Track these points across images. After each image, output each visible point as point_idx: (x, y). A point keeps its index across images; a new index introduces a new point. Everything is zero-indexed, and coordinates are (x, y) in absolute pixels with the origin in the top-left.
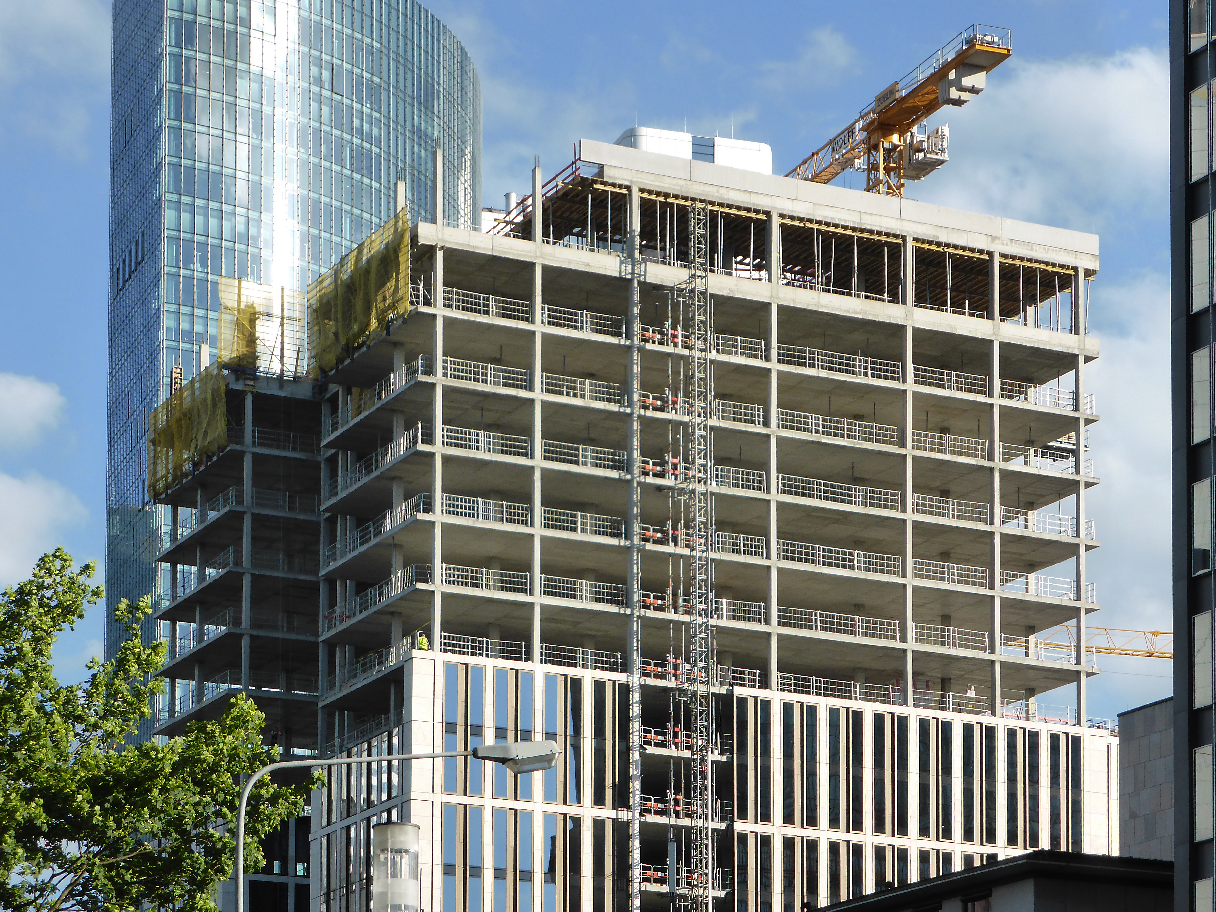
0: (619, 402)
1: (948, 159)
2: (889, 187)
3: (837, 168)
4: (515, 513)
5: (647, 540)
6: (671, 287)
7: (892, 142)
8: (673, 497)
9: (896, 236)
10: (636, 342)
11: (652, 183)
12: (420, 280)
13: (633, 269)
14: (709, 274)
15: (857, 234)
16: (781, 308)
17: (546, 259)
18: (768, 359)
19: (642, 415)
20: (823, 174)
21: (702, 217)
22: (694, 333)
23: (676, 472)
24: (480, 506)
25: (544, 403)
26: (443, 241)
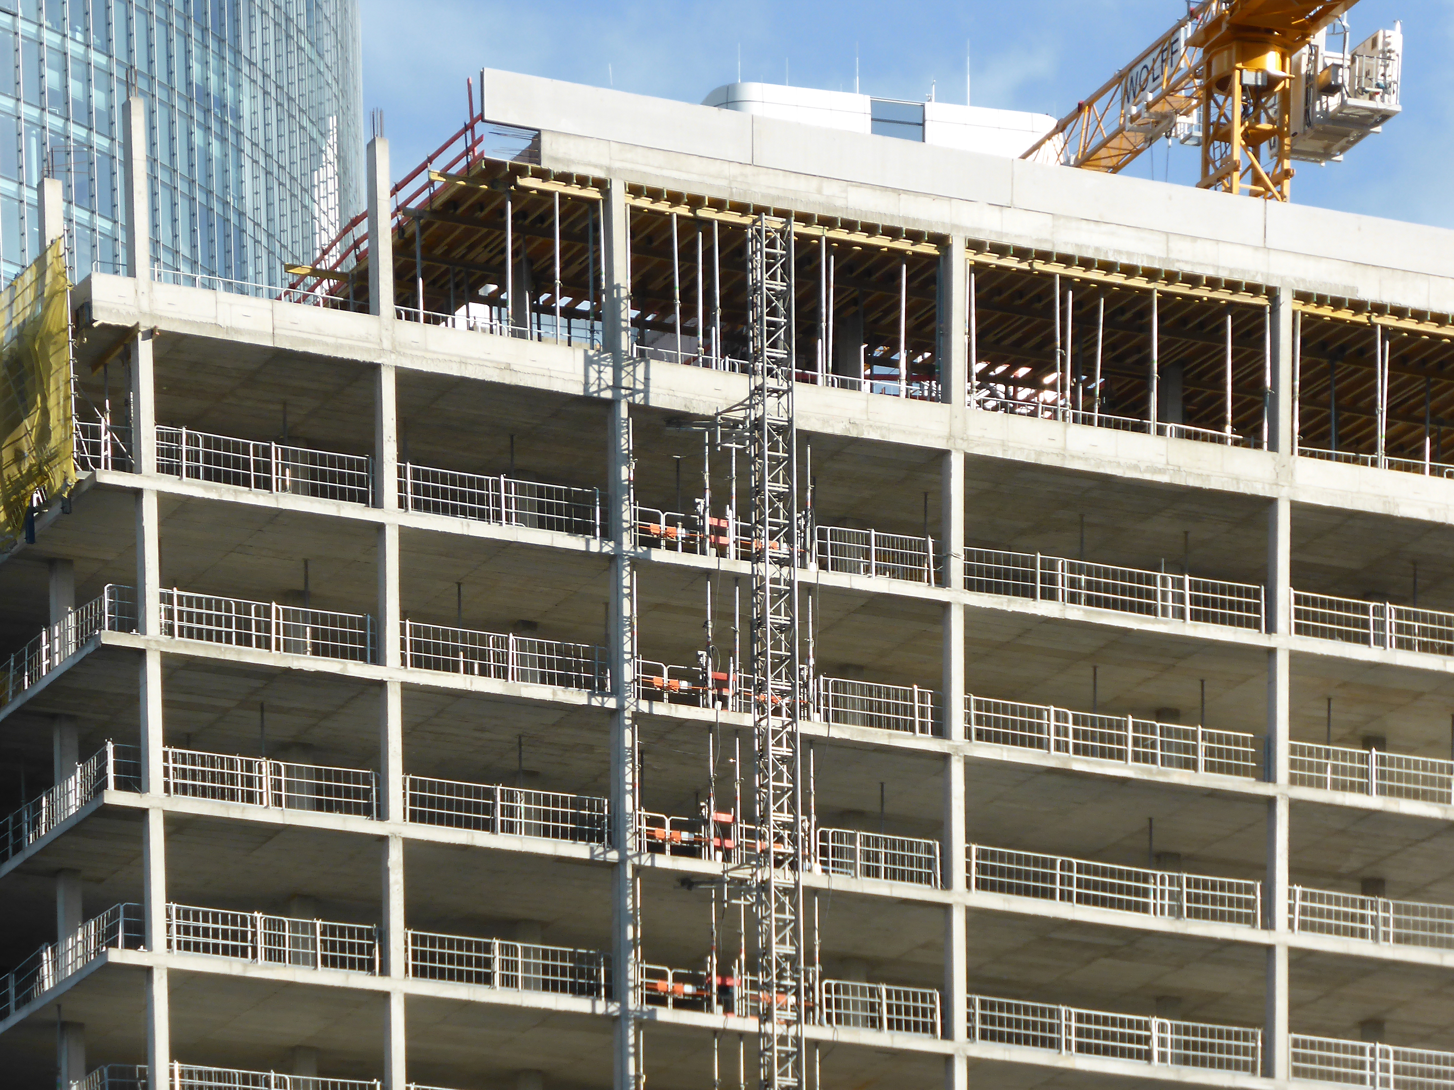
0: (588, 684)
1: (1398, 108)
2: (1257, 180)
3: (1138, 139)
4: (343, 944)
5: (661, 1001)
6: (708, 418)
7: (1263, 71)
8: (720, 900)
9: (1254, 289)
10: (627, 545)
11: (658, 172)
12: (103, 410)
13: (617, 378)
14: (799, 387)
15: (1160, 286)
16: (974, 463)
17: (404, 355)
18: (942, 580)
19: (643, 713)
20: (1103, 152)
21: (778, 251)
22: (762, 522)
23: (729, 844)
24: (260, 929)
25: (406, 688)
26: (153, 316)
